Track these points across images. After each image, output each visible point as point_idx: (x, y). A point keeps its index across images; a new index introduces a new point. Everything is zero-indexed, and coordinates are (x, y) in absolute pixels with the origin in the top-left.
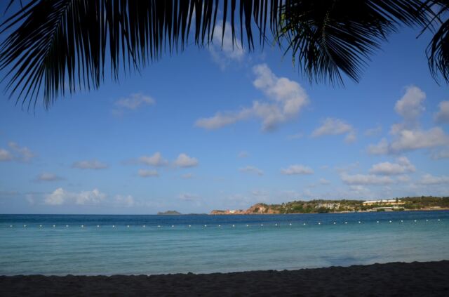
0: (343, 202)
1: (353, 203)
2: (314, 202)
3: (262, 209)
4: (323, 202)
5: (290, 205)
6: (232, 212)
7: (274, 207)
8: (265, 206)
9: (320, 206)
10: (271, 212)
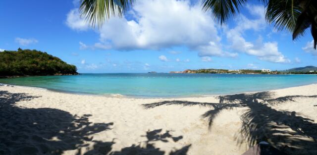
0: (221, 70)
1: (224, 70)
2: (209, 70)
3: (189, 72)
4: (214, 70)
5: (200, 70)
6: (178, 72)
7: (194, 71)
8: (190, 70)
9: (212, 71)
10: (192, 73)
